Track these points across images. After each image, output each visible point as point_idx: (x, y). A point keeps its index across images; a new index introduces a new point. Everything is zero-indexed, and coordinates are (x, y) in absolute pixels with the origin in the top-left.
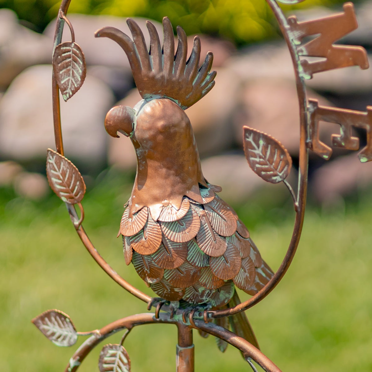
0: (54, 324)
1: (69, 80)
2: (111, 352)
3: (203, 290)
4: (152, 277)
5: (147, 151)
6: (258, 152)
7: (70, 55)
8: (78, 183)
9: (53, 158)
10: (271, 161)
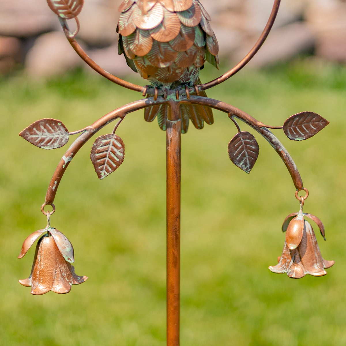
2: (104, 141)
3: (192, 69)
4: (166, 61)
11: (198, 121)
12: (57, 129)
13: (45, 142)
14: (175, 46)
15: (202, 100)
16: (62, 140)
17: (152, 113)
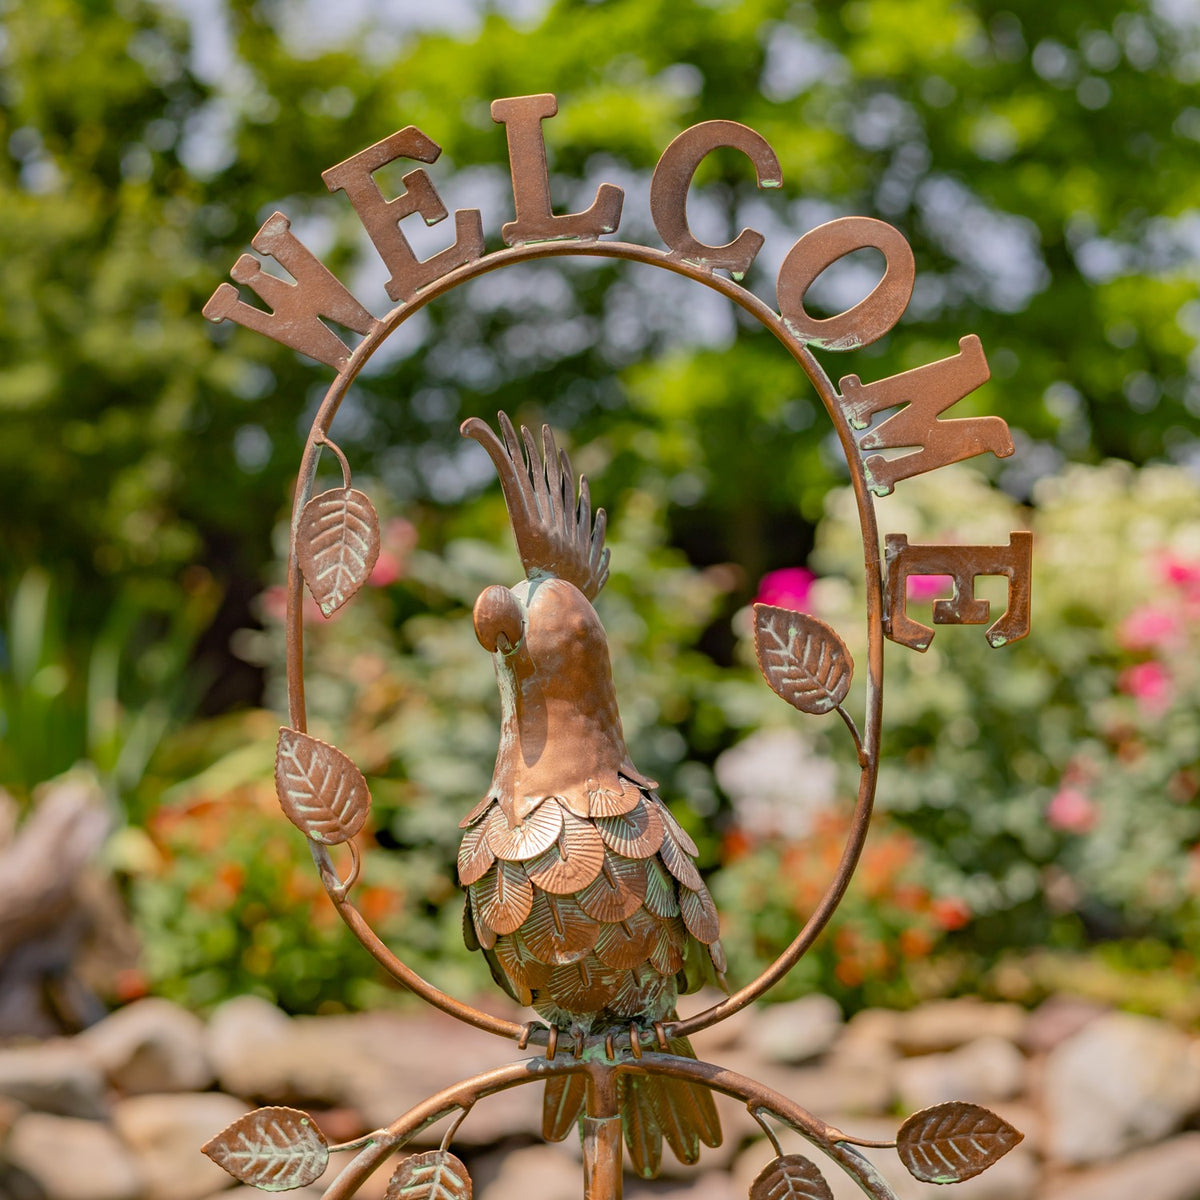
0: (263, 1142)
1: (336, 570)
2: (419, 1172)
3: (648, 979)
4: (570, 949)
5: (548, 679)
6: (786, 652)
7: (342, 516)
8: (353, 793)
9: (292, 745)
10: (812, 669)
11: (683, 1140)
12: (299, 1137)
13: (267, 1170)
14: (593, 908)
15: (676, 1064)
16: (310, 1165)
17: (562, 1115)
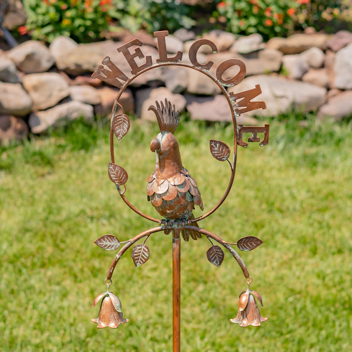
0: (106, 241)
1: (121, 130)
2: (139, 248)
3: (186, 212)
4: (170, 210)
5: (166, 156)
6: (216, 149)
7: (122, 120)
8: (125, 175)
9: (112, 166)
10: (222, 152)
11: (194, 235)
12: (114, 240)
13: (107, 246)
14: (175, 202)
15: (192, 228)
16: (116, 246)
